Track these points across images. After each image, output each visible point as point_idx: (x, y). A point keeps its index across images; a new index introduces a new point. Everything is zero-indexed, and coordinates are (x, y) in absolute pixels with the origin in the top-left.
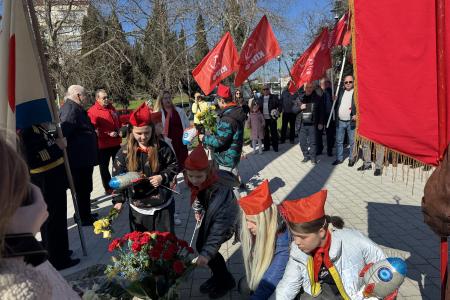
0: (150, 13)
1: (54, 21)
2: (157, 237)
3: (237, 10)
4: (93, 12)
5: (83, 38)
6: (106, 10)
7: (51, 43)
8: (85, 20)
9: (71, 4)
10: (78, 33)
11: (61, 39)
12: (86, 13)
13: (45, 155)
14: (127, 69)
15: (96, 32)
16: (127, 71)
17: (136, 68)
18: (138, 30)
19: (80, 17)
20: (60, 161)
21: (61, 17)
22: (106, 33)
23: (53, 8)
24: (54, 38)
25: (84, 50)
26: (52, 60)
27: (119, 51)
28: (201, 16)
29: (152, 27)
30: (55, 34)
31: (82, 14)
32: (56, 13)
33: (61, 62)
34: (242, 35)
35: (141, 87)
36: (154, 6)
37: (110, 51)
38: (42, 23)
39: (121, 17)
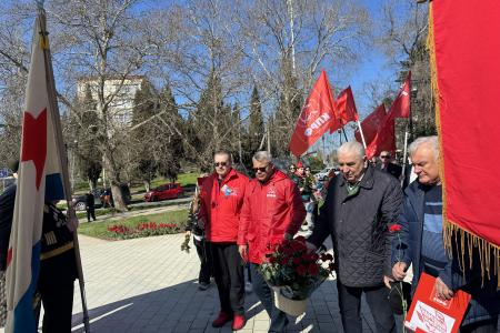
0: (203, 86)
1: (106, 94)
3: (292, 82)
4: (147, 86)
5: (135, 110)
6: (159, 83)
7: (101, 116)
8: (138, 94)
9: (124, 78)
10: (129, 106)
11: (112, 111)
12: (140, 86)
13: (50, 239)
14: (177, 142)
15: (147, 104)
18: (190, 103)
19: (133, 91)
21: (114, 90)
22: (158, 106)
23: (106, 82)
24: (104, 111)
25: (135, 122)
26: (100, 132)
27: (169, 124)
28: (256, 92)
30: (106, 107)
31: (134, 88)
32: (110, 87)
33: (110, 135)
34: (298, 107)
35: (191, 160)
36: (208, 79)
37: (160, 123)
38: (95, 96)
39: (174, 91)
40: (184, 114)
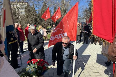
1: (18, 7)
2: (40, 60)
3: (64, 5)
4: (28, 5)
5: (25, 11)
6: (31, 4)
7: (17, 12)
8: (26, 7)
9: (22, 3)
10: (24, 10)
11: (20, 11)
12: (26, 5)
13: (12, 39)
14: (36, 19)
15: (28, 10)
16: (36, 20)
17: (38, 19)
18: (39, 9)
19: (25, 6)
20: (16, 41)
21: (20, 6)
22: (31, 10)
23: (18, 4)
24: (18, 11)
25: (25, 14)
26: (17, 16)
27: (34, 15)
28: (55, 7)
29: (43, 9)
30: (18, 10)
31: (25, 5)
32: (19, 5)
33: (19, 17)
34: (65, 12)
35: (39, 24)
36: (43, 4)
37: (32, 14)
38: (15, 7)
39: (35, 6)
40: (37, 12)
